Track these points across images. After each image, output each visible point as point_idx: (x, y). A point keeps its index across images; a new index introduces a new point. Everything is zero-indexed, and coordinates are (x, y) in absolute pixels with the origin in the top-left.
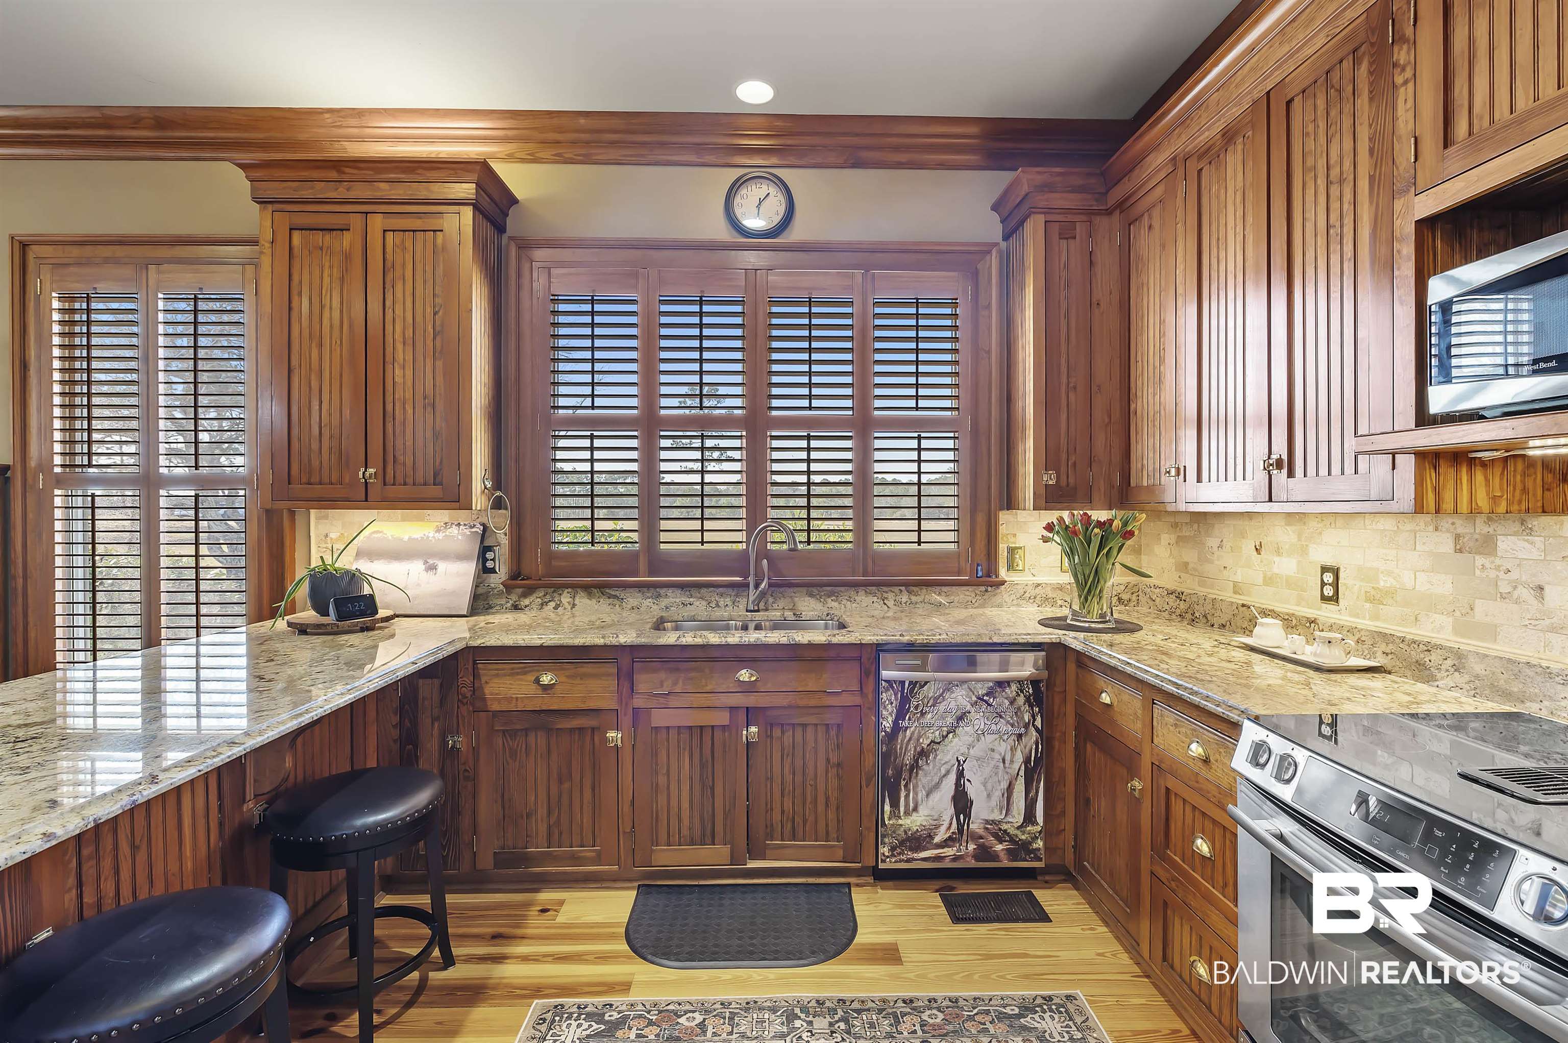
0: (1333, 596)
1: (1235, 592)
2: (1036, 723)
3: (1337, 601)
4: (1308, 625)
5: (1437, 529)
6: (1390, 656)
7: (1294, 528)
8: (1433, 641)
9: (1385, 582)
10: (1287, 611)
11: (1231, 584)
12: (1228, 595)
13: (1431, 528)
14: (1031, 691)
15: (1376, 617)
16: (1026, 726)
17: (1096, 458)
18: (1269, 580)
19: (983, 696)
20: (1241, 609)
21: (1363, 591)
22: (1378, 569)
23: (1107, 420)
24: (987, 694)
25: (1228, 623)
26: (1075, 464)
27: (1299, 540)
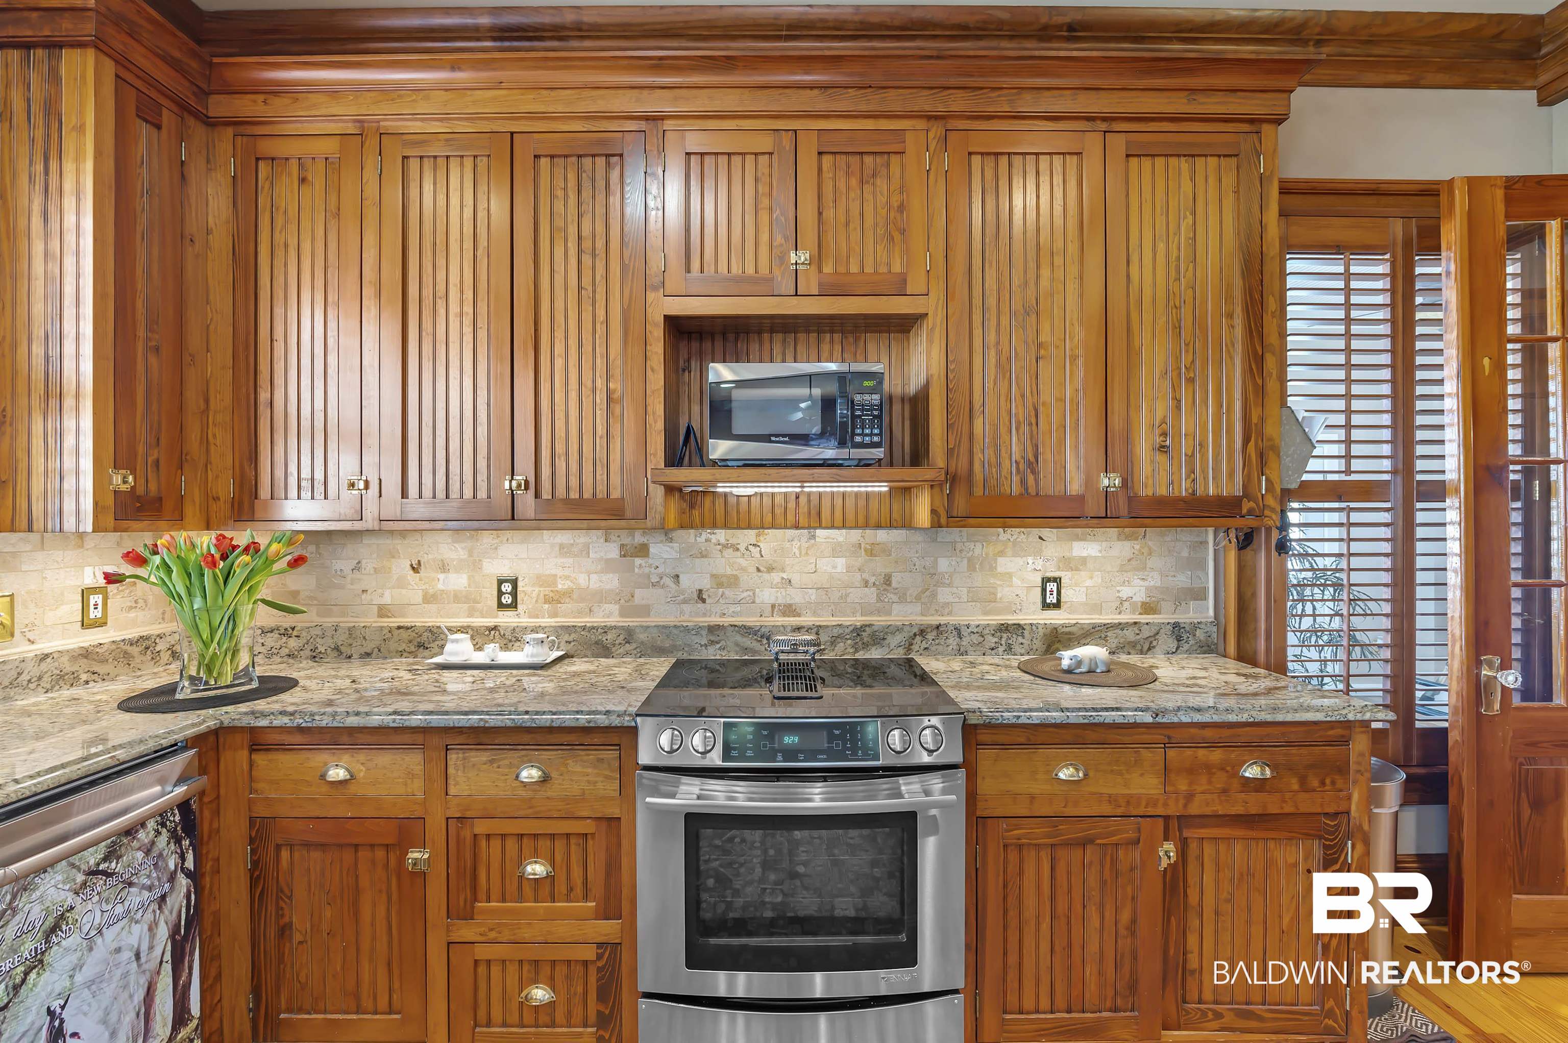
0: (512, 603)
1: (380, 615)
2: (186, 865)
3: (516, 607)
4: (487, 632)
5: (606, 541)
6: (573, 644)
7: (463, 545)
8: (608, 624)
9: (562, 585)
10: (461, 624)
11: (376, 607)
12: (372, 620)
13: (602, 540)
14: (177, 818)
15: (554, 615)
16: (172, 878)
17: (188, 457)
18: (429, 598)
19: (98, 864)
20: (396, 632)
21: (542, 595)
22: (556, 575)
23: (202, 405)
24: (105, 859)
25: (376, 650)
26: (157, 461)
27: (470, 555)
